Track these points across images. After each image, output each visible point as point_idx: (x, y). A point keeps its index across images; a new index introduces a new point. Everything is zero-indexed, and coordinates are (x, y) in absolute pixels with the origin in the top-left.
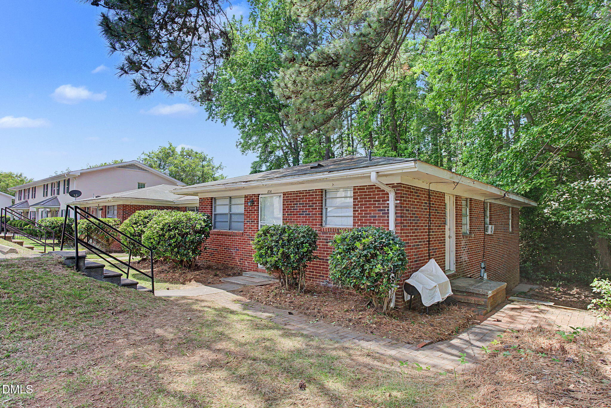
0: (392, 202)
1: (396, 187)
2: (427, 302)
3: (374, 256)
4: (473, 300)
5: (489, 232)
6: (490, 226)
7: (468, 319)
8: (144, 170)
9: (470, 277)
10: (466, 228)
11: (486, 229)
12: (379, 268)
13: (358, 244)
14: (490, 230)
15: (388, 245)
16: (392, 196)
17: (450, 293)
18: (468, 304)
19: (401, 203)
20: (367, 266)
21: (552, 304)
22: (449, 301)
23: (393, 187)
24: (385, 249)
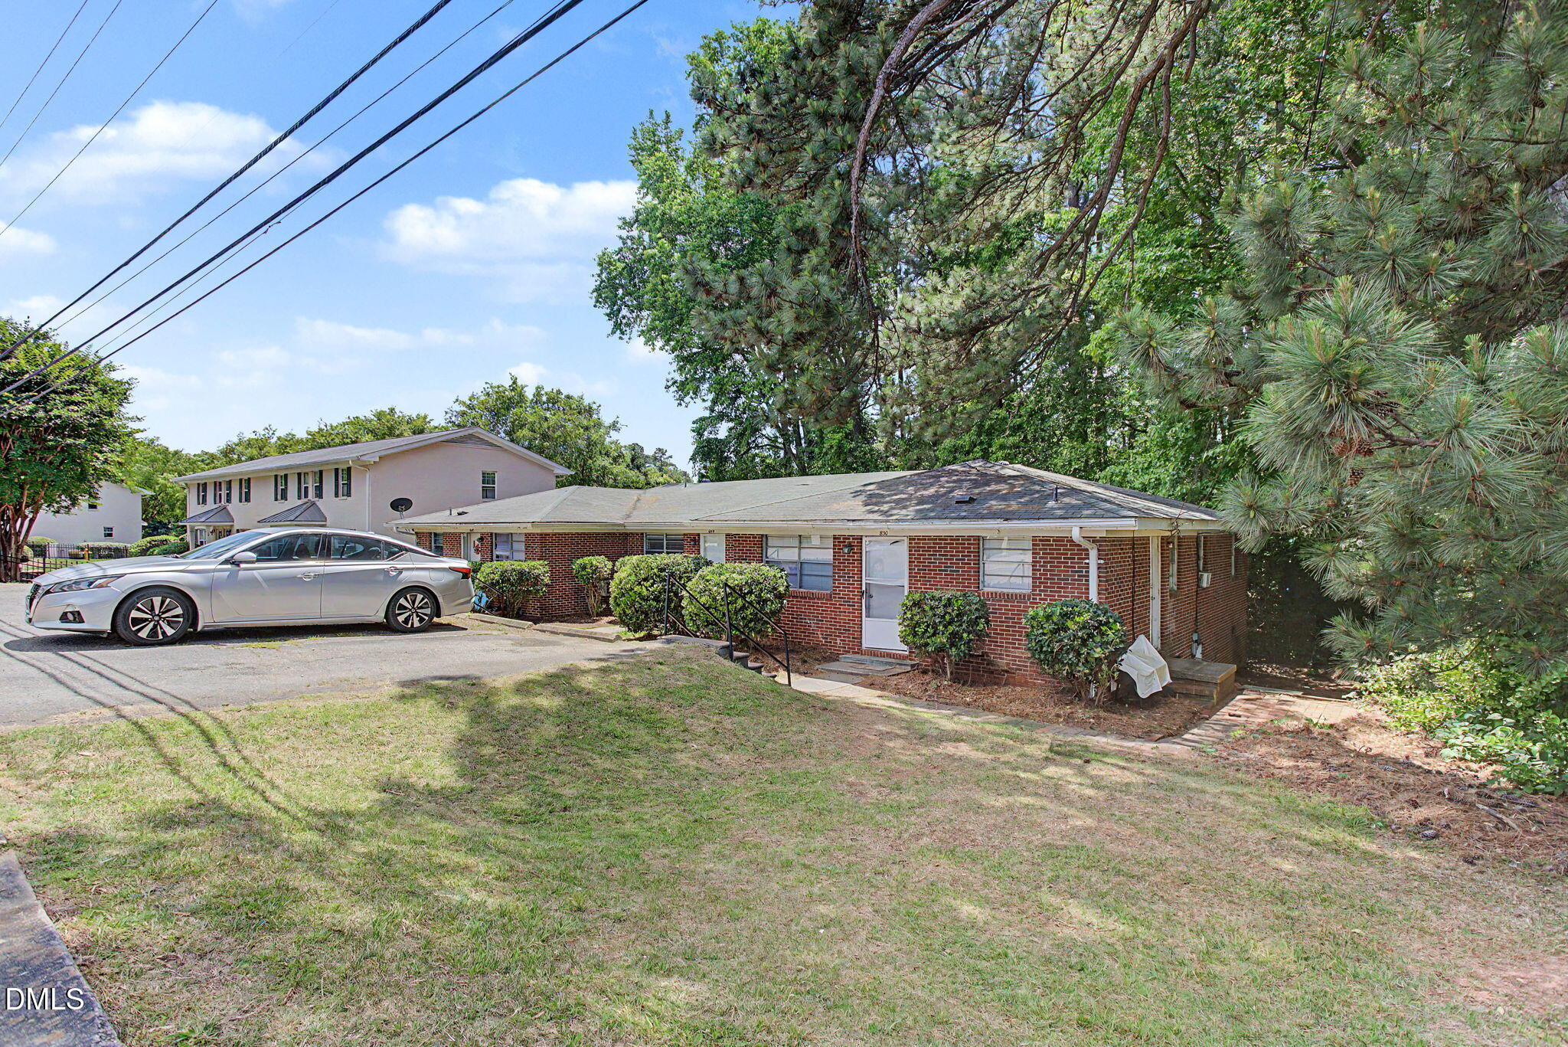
0: (1093, 561)
1: (1098, 541)
2: (1143, 692)
3: (1091, 636)
4: (1194, 689)
5: (1205, 585)
6: (1205, 575)
7: (1195, 713)
8: (492, 445)
9: (1179, 657)
10: (1173, 581)
11: (1199, 579)
12: (1098, 653)
13: (1069, 624)
14: (1206, 580)
15: (1107, 623)
16: (1093, 554)
17: (1168, 680)
18: (1187, 696)
19: (1106, 564)
20: (1084, 651)
21: (1300, 694)
22: (1167, 691)
23: (1094, 542)
24: (1104, 628)
